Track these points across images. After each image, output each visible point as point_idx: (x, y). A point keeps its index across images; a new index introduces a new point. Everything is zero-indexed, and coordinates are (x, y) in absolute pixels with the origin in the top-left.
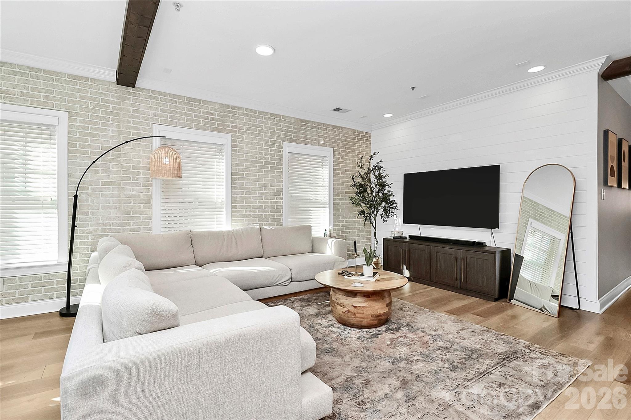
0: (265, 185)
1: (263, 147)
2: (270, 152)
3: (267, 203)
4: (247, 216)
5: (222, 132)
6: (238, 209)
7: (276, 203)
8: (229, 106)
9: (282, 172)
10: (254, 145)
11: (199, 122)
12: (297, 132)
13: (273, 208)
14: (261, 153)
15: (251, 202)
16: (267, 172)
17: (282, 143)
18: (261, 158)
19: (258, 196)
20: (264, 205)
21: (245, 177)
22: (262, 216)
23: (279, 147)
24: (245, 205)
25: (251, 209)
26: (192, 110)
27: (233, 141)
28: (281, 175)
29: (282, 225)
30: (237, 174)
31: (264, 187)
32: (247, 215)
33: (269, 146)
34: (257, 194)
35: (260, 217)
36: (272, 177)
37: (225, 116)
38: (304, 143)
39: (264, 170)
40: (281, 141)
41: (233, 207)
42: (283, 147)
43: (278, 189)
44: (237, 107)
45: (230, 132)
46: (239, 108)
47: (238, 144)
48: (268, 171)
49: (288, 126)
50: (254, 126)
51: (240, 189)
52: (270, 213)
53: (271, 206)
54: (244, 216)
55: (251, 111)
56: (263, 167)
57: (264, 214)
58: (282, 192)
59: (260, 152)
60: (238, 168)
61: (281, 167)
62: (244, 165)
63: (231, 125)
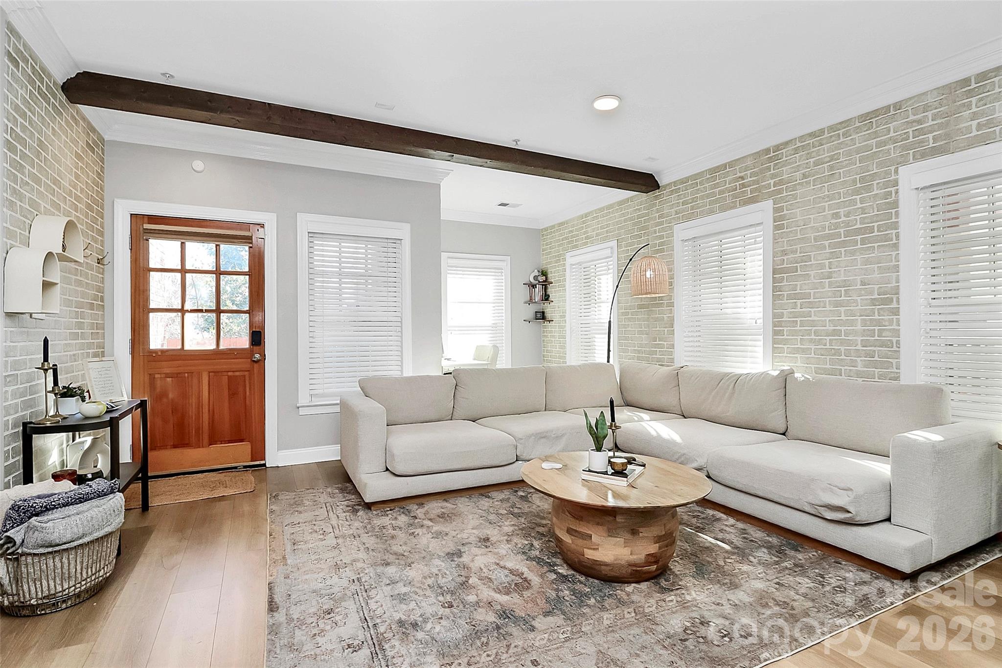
0: (845, 284)
1: (842, 199)
2: (859, 205)
3: (852, 323)
4: (804, 351)
5: (758, 202)
6: (785, 337)
7: (879, 323)
8: (767, 151)
9: (896, 246)
10: (820, 203)
11: (725, 199)
12: (947, 124)
13: (868, 336)
14: (836, 215)
15: (813, 323)
16: (853, 253)
17: (896, 171)
18: (837, 226)
19: (828, 308)
20: (843, 328)
21: (799, 272)
22: (838, 352)
23: (886, 185)
24: (798, 328)
25: (813, 337)
26: (715, 186)
27: (776, 210)
28: (894, 253)
29: (897, 378)
30: (782, 271)
31: (843, 289)
32: (804, 348)
33: (857, 192)
34: (825, 304)
35: (834, 355)
36: (867, 262)
37: (762, 171)
38: (985, 140)
39: (843, 250)
40: (893, 168)
41: (776, 333)
42: (897, 183)
43: (882, 290)
44: (781, 144)
45: (770, 195)
46: (787, 143)
47: (785, 212)
48: (855, 251)
49: (914, 121)
50: (816, 164)
51: (789, 297)
52: (859, 347)
53: (864, 330)
54: (797, 351)
55: (812, 135)
56: (843, 244)
57: (842, 348)
58: (895, 297)
59: (834, 214)
60: (785, 258)
61: (894, 232)
62: (797, 249)
63: (772, 182)
